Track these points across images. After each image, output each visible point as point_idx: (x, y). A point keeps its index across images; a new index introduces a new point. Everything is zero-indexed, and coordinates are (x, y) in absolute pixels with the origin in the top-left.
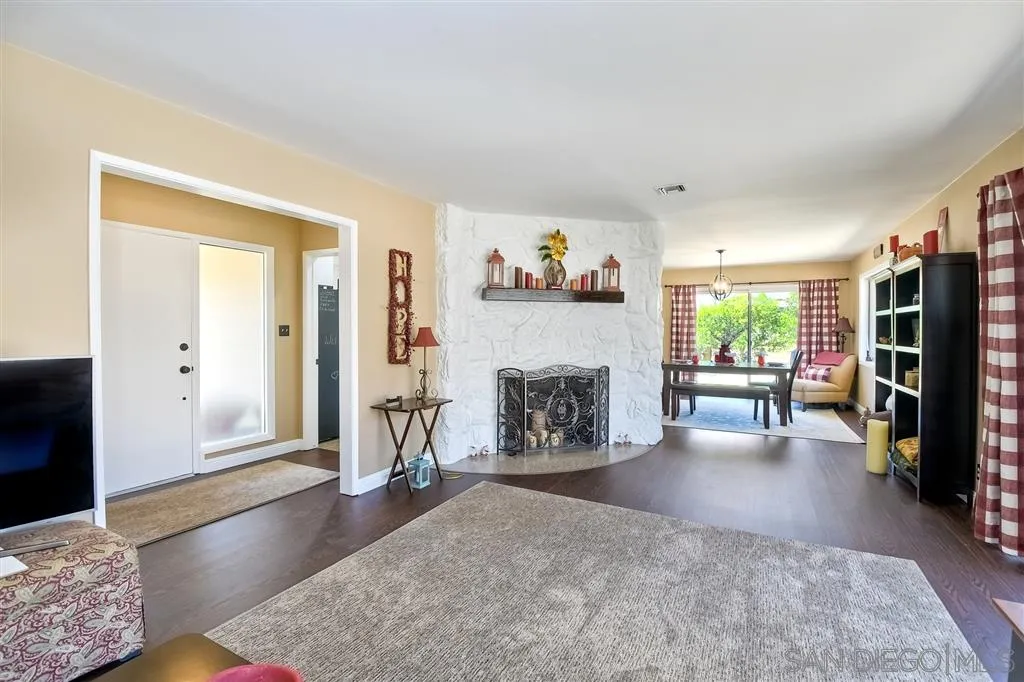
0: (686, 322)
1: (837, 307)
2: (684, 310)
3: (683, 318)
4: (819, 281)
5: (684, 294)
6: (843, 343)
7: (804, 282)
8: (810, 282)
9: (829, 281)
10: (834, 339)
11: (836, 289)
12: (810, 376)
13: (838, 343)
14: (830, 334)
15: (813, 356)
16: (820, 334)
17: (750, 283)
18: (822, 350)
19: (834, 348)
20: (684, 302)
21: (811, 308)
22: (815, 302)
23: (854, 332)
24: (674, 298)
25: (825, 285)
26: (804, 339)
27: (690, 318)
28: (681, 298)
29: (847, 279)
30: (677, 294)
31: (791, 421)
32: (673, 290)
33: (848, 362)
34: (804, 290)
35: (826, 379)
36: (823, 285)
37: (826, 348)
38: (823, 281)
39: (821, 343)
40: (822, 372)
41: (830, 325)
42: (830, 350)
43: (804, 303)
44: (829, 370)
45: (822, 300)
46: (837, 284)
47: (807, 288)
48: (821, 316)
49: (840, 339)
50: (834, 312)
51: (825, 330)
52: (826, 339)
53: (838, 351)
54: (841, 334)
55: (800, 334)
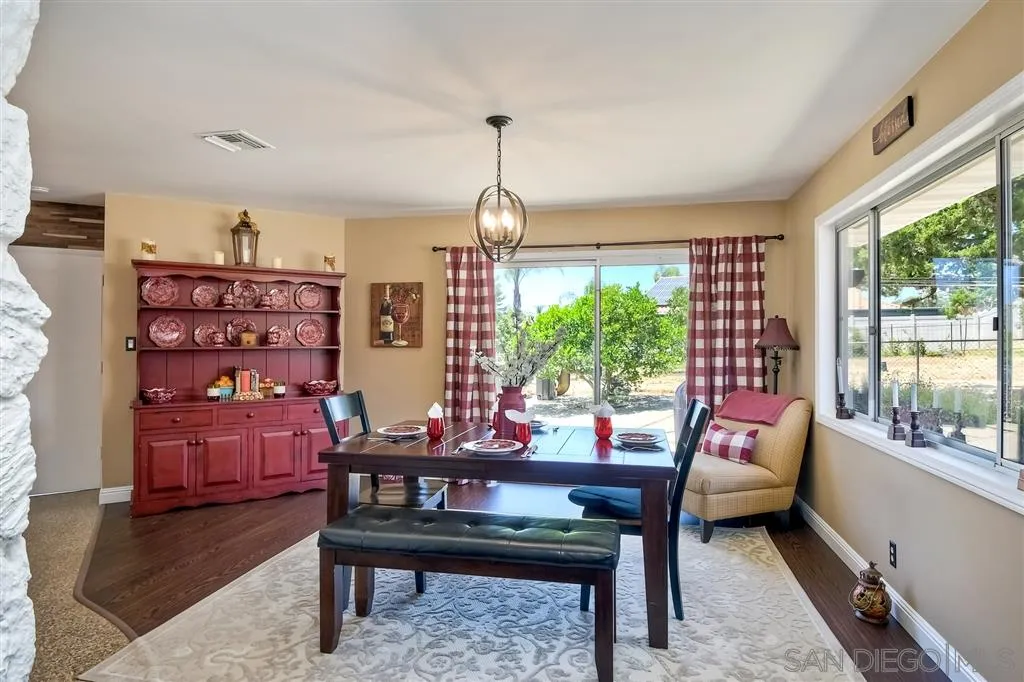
0: (474, 327)
1: (761, 295)
2: (470, 301)
3: (468, 318)
4: (727, 240)
5: (470, 267)
6: (776, 372)
7: (699, 242)
8: (710, 242)
9: (747, 241)
10: (757, 363)
11: (760, 257)
12: (714, 448)
13: (764, 371)
14: (749, 353)
15: (718, 399)
16: (731, 352)
17: (598, 246)
18: (733, 387)
19: (758, 382)
20: (470, 283)
21: (711, 298)
22: (721, 285)
23: (797, 348)
24: (450, 274)
25: (740, 250)
26: (700, 362)
27: (481, 318)
28: (463, 275)
29: (781, 238)
30: (456, 266)
31: (679, 616)
32: (448, 258)
33: (792, 418)
34: (700, 260)
35: (748, 456)
36: (735, 248)
37: (742, 381)
38: (735, 241)
39: (731, 371)
40: (739, 441)
41: (749, 334)
42: (750, 387)
43: (700, 288)
44: (753, 434)
45: (733, 280)
46: (762, 247)
47: (705, 253)
48: (731, 315)
49: (771, 364)
50: (756, 305)
51: (740, 343)
52: (741, 362)
53: (764, 389)
54: (770, 353)
55: (693, 353)
